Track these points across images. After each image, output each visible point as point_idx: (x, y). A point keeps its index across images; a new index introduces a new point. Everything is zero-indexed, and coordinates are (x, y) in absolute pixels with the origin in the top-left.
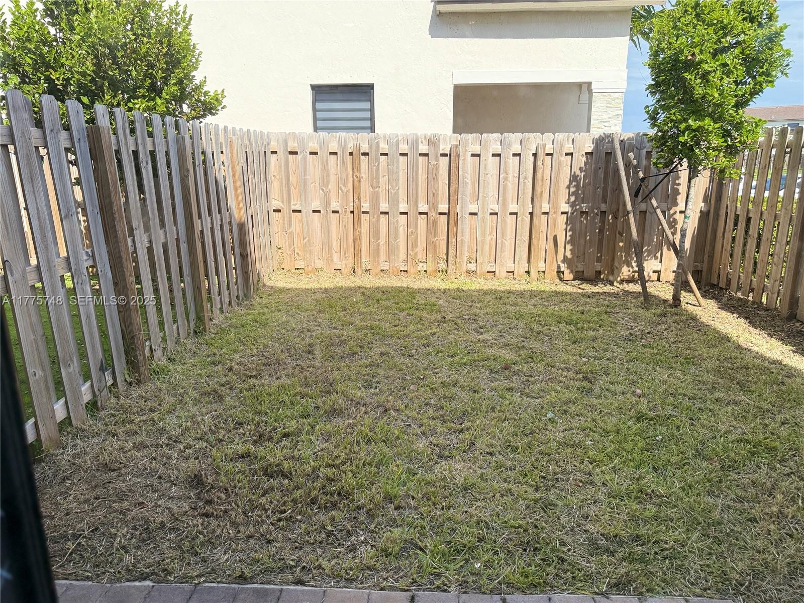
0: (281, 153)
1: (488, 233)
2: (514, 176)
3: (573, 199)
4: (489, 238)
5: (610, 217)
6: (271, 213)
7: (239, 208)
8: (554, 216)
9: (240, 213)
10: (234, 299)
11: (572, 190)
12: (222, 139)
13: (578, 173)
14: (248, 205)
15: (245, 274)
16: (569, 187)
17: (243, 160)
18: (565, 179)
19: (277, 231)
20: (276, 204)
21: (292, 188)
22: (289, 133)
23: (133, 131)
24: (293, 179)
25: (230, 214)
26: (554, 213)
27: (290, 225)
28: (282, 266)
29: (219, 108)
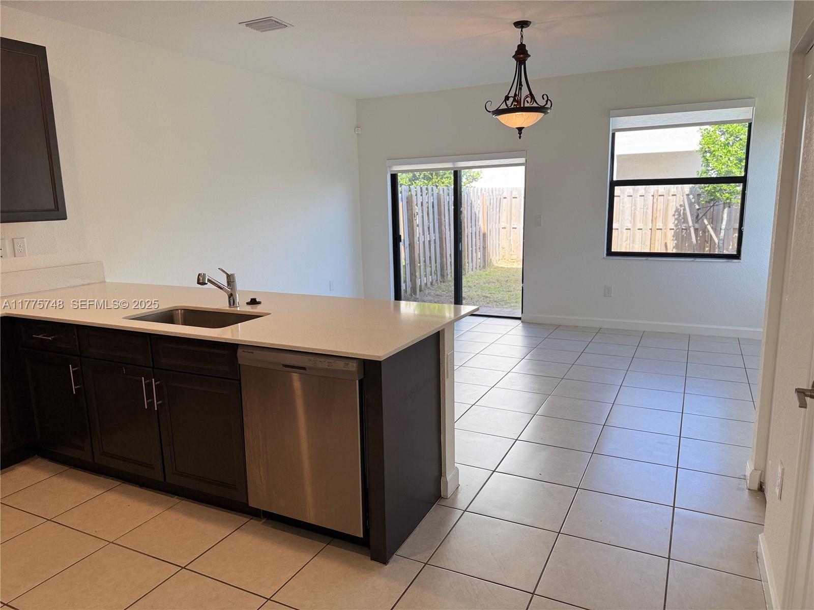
0: (508, 198)
1: (624, 240)
2: (641, 208)
3: (676, 222)
4: (625, 243)
5: (701, 233)
6: (501, 229)
7: (484, 225)
8: (665, 231)
9: (484, 228)
10: (478, 266)
11: (676, 217)
12: (479, 194)
13: (679, 207)
14: (489, 224)
15: (484, 256)
16: (674, 215)
17: (488, 203)
18: (672, 211)
19: (503, 238)
20: (503, 224)
21: (513, 216)
22: (514, 188)
23: (448, 195)
24: (513, 211)
25: (480, 228)
26: (665, 229)
27: (510, 236)
28: (504, 258)
29: (479, 178)
